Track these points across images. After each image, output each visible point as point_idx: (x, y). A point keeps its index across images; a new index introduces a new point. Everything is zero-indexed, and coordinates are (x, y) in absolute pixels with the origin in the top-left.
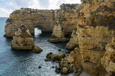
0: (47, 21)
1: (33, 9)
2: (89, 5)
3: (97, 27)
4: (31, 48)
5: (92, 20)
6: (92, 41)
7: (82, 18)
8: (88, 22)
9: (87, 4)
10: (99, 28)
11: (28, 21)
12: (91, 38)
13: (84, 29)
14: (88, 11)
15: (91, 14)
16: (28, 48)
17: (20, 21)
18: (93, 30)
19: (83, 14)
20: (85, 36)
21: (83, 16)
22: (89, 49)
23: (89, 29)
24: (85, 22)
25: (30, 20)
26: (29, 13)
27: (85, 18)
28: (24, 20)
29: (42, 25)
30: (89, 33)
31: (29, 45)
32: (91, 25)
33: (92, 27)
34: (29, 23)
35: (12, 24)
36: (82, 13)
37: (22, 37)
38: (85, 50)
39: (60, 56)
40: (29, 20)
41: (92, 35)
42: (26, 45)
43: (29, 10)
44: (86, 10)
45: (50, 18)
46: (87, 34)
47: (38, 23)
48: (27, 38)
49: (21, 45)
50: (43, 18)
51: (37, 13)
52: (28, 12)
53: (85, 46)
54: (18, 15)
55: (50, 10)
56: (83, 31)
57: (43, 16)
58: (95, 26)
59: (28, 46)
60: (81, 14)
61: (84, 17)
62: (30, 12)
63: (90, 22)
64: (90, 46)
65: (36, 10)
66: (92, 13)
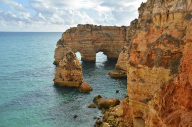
1: (96, 26)
2: (145, 33)
3: (154, 68)
4: (77, 86)
5: (149, 55)
6: (145, 88)
7: (134, 52)
8: (142, 59)
9: (142, 32)
10: (156, 70)
11: (87, 42)
12: (144, 84)
13: (135, 70)
14: (145, 41)
15: (147, 46)
16: (74, 85)
17: (76, 43)
18: (148, 73)
19: (136, 46)
20: (137, 79)
21: (136, 49)
22: (140, 101)
23: (142, 70)
24: (138, 58)
25: (90, 41)
26: (88, 32)
27: (139, 52)
28: (82, 41)
30: (143, 76)
31: (76, 81)
32: (146, 64)
33: (147, 68)
34: (88, 46)
35: (63, 47)
36: (135, 44)
37: (67, 69)
38: (135, 101)
40: (89, 42)
41: (146, 79)
42: (71, 80)
43: (90, 27)
44: (142, 40)
45: (119, 39)
46: (139, 77)
47: (102, 46)
48: (73, 71)
49: (66, 79)
50: (109, 39)
51: (100, 32)
52: (88, 30)
53: (136, 95)
54: (73, 35)
55: (120, 27)
57: (109, 36)
58: (151, 66)
59: (74, 82)
60: (133, 46)
61: (138, 50)
62: (90, 30)
63: (145, 58)
64: (143, 95)
65: (100, 26)
66: (149, 46)
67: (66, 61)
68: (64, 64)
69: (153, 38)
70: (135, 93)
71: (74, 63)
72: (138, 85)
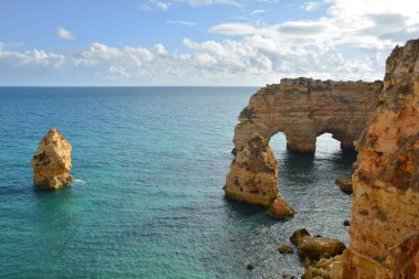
0: (358, 115)
1: (318, 81)
2: (392, 115)
3: (409, 192)
4: (266, 203)
5: (400, 164)
6: (387, 232)
7: (370, 154)
8: (385, 170)
9: (386, 112)
10: (414, 197)
11: (299, 114)
12: (385, 224)
13: (369, 190)
14: (393, 132)
15: (398, 142)
16: (261, 202)
17: (277, 114)
18: (394, 200)
19: (374, 140)
20: (370, 211)
21: (373, 146)
22: (375, 258)
23: (383, 192)
24: (377, 165)
25: (305, 111)
26: (303, 93)
27: (380, 154)
28: (289, 111)
29: (342, 126)
30: (383, 206)
31: (264, 194)
32: (391, 182)
33: (394, 189)
34: (301, 121)
35: (251, 122)
36: (371, 136)
37: (248, 169)
38: (366, 257)
39: (323, 248)
40: (303, 114)
41: (392, 214)
42: (256, 192)
43: (306, 84)
44: (387, 129)
45: (368, 108)
46: (376, 207)
47: (330, 122)
48: (260, 175)
49: (245, 189)
50: (346, 107)
51: (327, 93)
52: (302, 89)
53: (368, 243)
54: (271, 99)
55: (370, 84)
56: (366, 194)
57: (346, 102)
58: (403, 187)
59: (260, 195)
60: (368, 140)
61: (378, 150)
62: (306, 90)
63: (391, 168)
64: (383, 247)
65: (328, 82)
66: (401, 142)
67: (248, 153)
68: (245, 159)
69: (412, 125)
70: (364, 239)
71: (262, 158)
72: (371, 225)
